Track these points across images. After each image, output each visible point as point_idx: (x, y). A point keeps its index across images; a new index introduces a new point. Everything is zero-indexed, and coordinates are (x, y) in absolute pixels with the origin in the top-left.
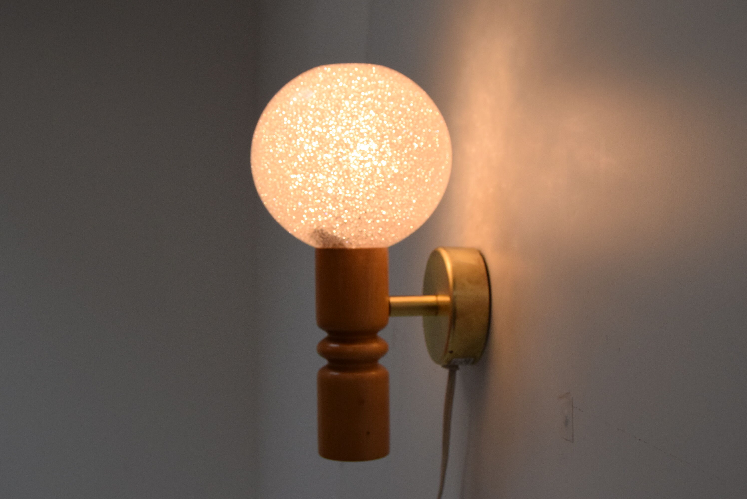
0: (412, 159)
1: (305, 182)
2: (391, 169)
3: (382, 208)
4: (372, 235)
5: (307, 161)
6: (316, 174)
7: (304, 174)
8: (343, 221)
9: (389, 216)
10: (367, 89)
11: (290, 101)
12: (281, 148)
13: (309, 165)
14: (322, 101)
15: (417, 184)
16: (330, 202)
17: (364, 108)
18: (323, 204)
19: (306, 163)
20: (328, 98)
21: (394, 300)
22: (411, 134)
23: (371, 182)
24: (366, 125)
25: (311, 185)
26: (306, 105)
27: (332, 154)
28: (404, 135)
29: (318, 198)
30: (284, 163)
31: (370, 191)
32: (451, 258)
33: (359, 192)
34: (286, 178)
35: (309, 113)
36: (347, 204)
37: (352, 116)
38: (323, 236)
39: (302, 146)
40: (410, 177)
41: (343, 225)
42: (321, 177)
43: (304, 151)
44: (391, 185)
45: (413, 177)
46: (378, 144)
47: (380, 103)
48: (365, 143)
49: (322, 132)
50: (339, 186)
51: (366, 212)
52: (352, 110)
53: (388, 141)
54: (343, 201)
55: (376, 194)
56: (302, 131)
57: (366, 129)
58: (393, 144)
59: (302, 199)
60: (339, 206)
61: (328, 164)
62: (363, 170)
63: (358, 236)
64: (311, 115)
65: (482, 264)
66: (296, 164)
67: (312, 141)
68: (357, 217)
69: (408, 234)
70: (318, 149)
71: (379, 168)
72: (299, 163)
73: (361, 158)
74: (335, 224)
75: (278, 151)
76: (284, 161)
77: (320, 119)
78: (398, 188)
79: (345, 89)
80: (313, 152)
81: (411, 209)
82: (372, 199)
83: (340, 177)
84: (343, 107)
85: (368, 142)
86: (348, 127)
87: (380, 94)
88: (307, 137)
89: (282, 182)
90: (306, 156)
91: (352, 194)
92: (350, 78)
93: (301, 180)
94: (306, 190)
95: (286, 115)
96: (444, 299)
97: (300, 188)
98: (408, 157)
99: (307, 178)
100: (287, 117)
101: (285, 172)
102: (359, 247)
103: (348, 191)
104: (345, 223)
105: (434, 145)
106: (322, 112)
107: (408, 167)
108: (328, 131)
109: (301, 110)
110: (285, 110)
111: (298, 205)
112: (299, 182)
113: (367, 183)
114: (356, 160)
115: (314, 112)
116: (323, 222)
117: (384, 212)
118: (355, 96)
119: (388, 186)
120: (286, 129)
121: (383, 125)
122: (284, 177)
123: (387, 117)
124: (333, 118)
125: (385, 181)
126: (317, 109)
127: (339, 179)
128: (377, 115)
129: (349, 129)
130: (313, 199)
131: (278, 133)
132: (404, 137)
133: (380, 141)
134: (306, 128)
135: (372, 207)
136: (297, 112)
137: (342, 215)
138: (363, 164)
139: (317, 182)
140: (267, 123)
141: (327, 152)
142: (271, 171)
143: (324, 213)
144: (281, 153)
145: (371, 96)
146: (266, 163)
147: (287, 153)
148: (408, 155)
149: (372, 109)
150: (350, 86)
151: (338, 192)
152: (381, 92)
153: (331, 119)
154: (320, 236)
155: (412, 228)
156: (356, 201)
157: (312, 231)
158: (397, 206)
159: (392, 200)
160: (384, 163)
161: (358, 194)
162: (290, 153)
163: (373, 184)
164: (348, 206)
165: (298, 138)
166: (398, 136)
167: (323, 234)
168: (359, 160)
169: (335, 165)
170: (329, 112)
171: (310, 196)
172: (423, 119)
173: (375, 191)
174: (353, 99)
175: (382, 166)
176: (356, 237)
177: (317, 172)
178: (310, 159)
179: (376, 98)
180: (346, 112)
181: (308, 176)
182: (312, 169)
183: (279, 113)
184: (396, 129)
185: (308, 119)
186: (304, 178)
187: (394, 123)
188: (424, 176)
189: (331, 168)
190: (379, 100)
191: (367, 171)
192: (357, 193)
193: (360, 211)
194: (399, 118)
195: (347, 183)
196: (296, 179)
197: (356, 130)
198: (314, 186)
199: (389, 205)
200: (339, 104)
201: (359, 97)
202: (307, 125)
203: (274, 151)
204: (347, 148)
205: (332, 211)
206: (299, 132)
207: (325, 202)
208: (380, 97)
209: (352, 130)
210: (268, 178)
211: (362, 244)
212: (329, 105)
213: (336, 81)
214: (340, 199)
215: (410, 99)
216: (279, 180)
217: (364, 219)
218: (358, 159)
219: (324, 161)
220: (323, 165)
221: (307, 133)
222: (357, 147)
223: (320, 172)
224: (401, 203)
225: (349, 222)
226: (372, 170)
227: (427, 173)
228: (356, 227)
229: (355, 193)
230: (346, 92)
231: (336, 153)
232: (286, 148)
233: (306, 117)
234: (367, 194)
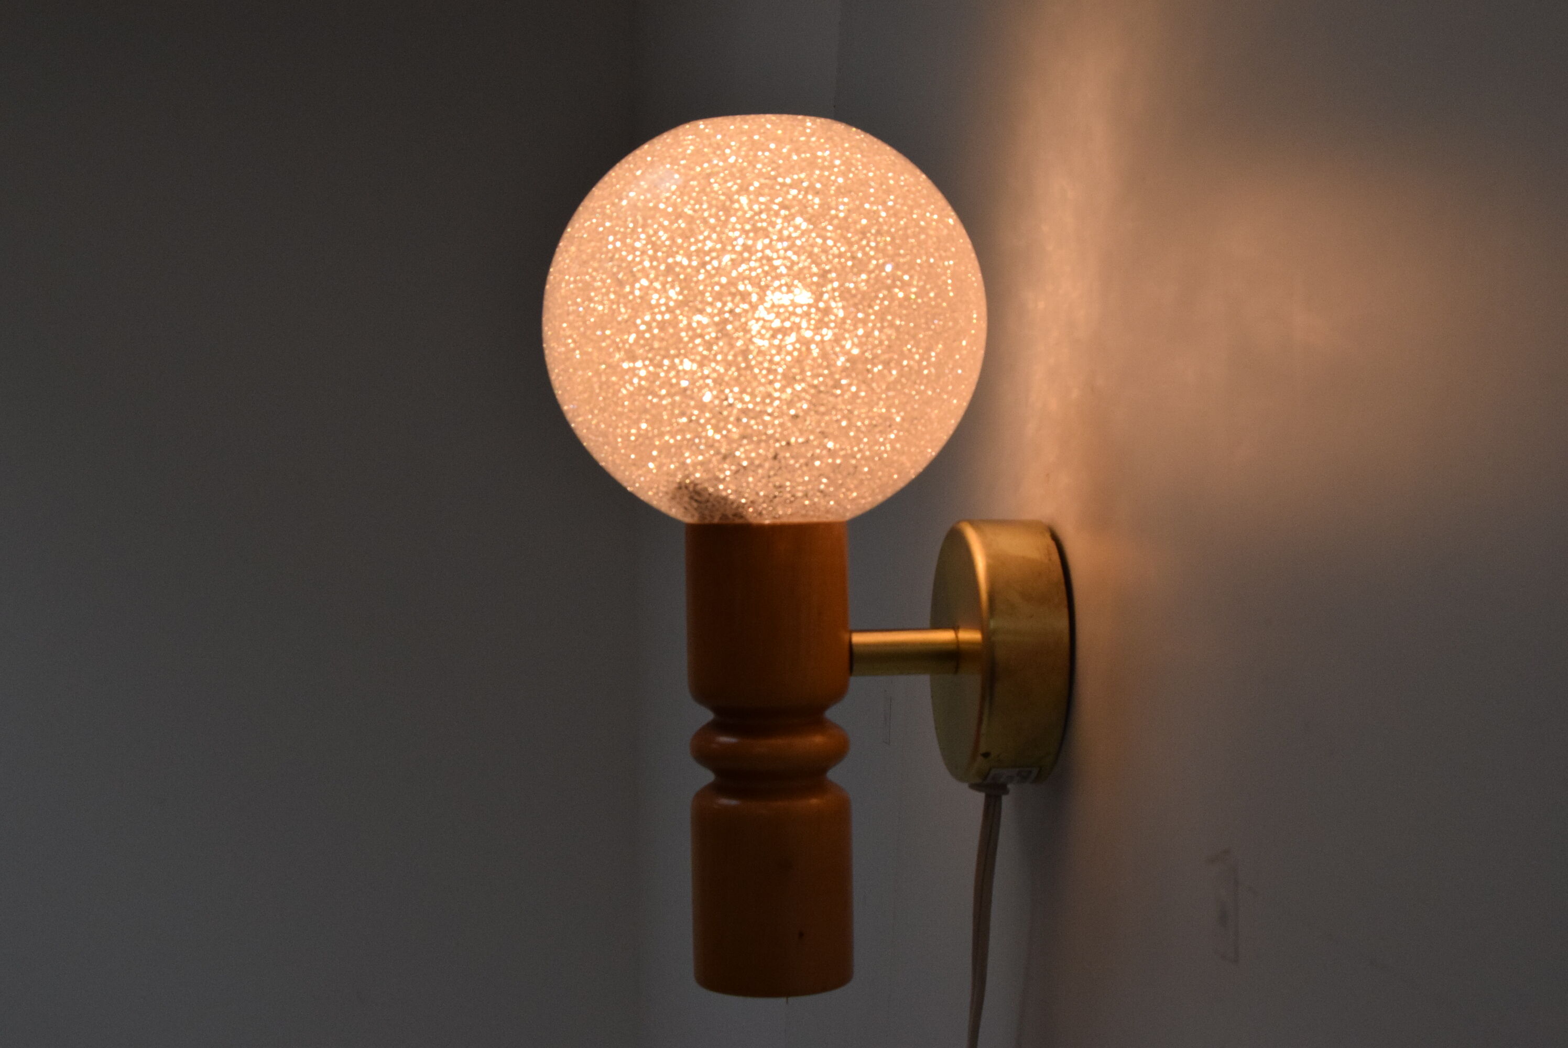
0: (892, 325)
1: (652, 377)
2: (843, 347)
3: (824, 434)
4: (806, 495)
5: (656, 331)
6: (677, 361)
7: (651, 360)
8: (739, 464)
9: (842, 453)
10: (789, 171)
11: (621, 199)
12: (601, 303)
13: (662, 340)
14: (691, 198)
15: (904, 380)
16: (708, 421)
17: (783, 212)
18: (692, 425)
19: (653, 336)
20: (703, 191)
21: (858, 638)
22: (889, 268)
23: (798, 377)
24: (786, 250)
25: (667, 383)
26: (656, 207)
27: (711, 316)
28: (873, 271)
29: (683, 414)
30: (609, 337)
31: (797, 397)
32: (987, 546)
33: (773, 399)
34: (614, 368)
35: (661, 225)
36: (747, 426)
37: (755, 229)
38: (697, 497)
39: (645, 298)
40: (886, 364)
41: (740, 471)
42: (688, 365)
43: (651, 307)
44: (844, 382)
45: (892, 365)
46: (813, 293)
47: (817, 200)
48: (784, 289)
49: (689, 266)
50: (728, 385)
51: (788, 444)
52: (757, 218)
53: (836, 284)
54: (738, 420)
55: (810, 402)
56: (647, 264)
57: (785, 258)
58: (849, 290)
59: (648, 417)
60: (729, 431)
61: (701, 336)
62: (780, 349)
63: (775, 497)
64: (666, 229)
65: (1056, 557)
66: (632, 338)
67: (668, 286)
68: (770, 455)
69: (889, 492)
70: (680, 304)
71: (817, 344)
72: (640, 335)
73: (777, 324)
74: (722, 470)
75: (595, 309)
76: (608, 332)
77: (686, 238)
78: (859, 390)
79: (742, 170)
80: (670, 310)
81: (892, 436)
82: (801, 414)
83: (728, 365)
84: (737, 210)
85: (789, 287)
86: (746, 255)
87: (818, 181)
88: (656, 279)
89: (604, 379)
90: (654, 320)
91: (756, 404)
92: (755, 146)
93: (643, 373)
94: (655, 395)
95: (611, 231)
96: (970, 636)
97: (644, 392)
98: (883, 320)
99: (659, 370)
100: (615, 234)
101: (611, 355)
102: (778, 521)
103: (747, 398)
104: (745, 468)
105: (941, 293)
106: (691, 220)
107: (881, 343)
108: (703, 264)
109: (645, 219)
110: (610, 218)
111: (639, 429)
112: (641, 378)
113: (789, 380)
114: (763, 327)
115: (672, 223)
116: (694, 465)
117: (830, 445)
118: (762, 186)
119: (837, 385)
120: (612, 259)
121: (825, 250)
122: (609, 366)
123: (833, 231)
124: (714, 236)
125: (831, 374)
126: (679, 215)
127: (727, 370)
128: (811, 227)
129: (749, 260)
130: (672, 415)
131: (595, 270)
132: (873, 275)
133: (817, 284)
134: (653, 258)
135: (801, 432)
136: (635, 222)
137: (737, 449)
138: (780, 336)
139: (677, 375)
140: (573, 249)
141: (701, 312)
142: (581, 354)
143: (698, 446)
144: (601, 316)
145: (796, 184)
146: (570, 337)
147: (613, 313)
148: (881, 316)
149: (801, 213)
150: (752, 164)
151: (726, 399)
152: (821, 176)
153: (709, 238)
154: (691, 498)
155: (897, 480)
156: (767, 418)
157: (675, 485)
158: (858, 429)
159: (849, 416)
160: (828, 334)
161: (771, 404)
162: (620, 313)
163: (803, 380)
164: (749, 431)
165: (637, 280)
166: (858, 274)
167: (698, 493)
168: (771, 328)
169: (717, 338)
170: (705, 221)
171: (665, 407)
172: (915, 236)
173: (808, 397)
174: (758, 192)
175: (822, 341)
176: (771, 499)
177: (677, 356)
178: (662, 326)
179: (811, 189)
180: (743, 220)
181: (660, 365)
182: (667, 350)
183: (598, 225)
184: (853, 258)
185: (659, 238)
186: (651, 369)
187: (850, 244)
188: (919, 362)
189: (709, 345)
190: (817, 193)
191: (790, 353)
192: (768, 401)
193: (777, 441)
194: (863, 233)
195: (744, 380)
196: (633, 371)
197: (764, 262)
198: (672, 385)
199: (840, 427)
200: (728, 203)
201: (772, 188)
202: (656, 251)
203: (587, 308)
204: (744, 302)
205: (715, 441)
206: (640, 267)
207: (697, 421)
208: (818, 186)
209: (756, 261)
210: (575, 370)
211: (784, 514)
212: (705, 206)
213: (724, 154)
214: (730, 415)
215: (888, 192)
216: (598, 373)
217: (785, 457)
218: (768, 325)
219: (694, 330)
220: (692, 339)
221: (656, 268)
222: (767, 299)
223: (686, 356)
224: (867, 422)
225: (753, 467)
226: (799, 350)
227: (925, 356)
228: (769, 477)
229: (763, 401)
230: (743, 177)
231: (721, 312)
232: (612, 302)
233: (656, 232)
234: (790, 404)
